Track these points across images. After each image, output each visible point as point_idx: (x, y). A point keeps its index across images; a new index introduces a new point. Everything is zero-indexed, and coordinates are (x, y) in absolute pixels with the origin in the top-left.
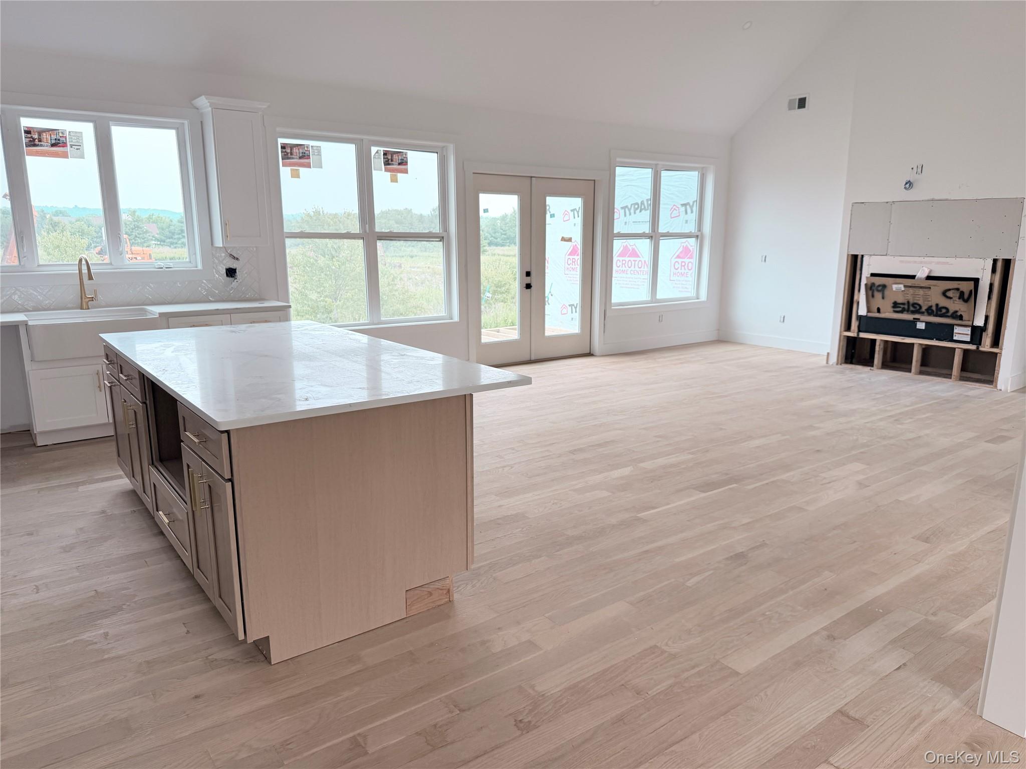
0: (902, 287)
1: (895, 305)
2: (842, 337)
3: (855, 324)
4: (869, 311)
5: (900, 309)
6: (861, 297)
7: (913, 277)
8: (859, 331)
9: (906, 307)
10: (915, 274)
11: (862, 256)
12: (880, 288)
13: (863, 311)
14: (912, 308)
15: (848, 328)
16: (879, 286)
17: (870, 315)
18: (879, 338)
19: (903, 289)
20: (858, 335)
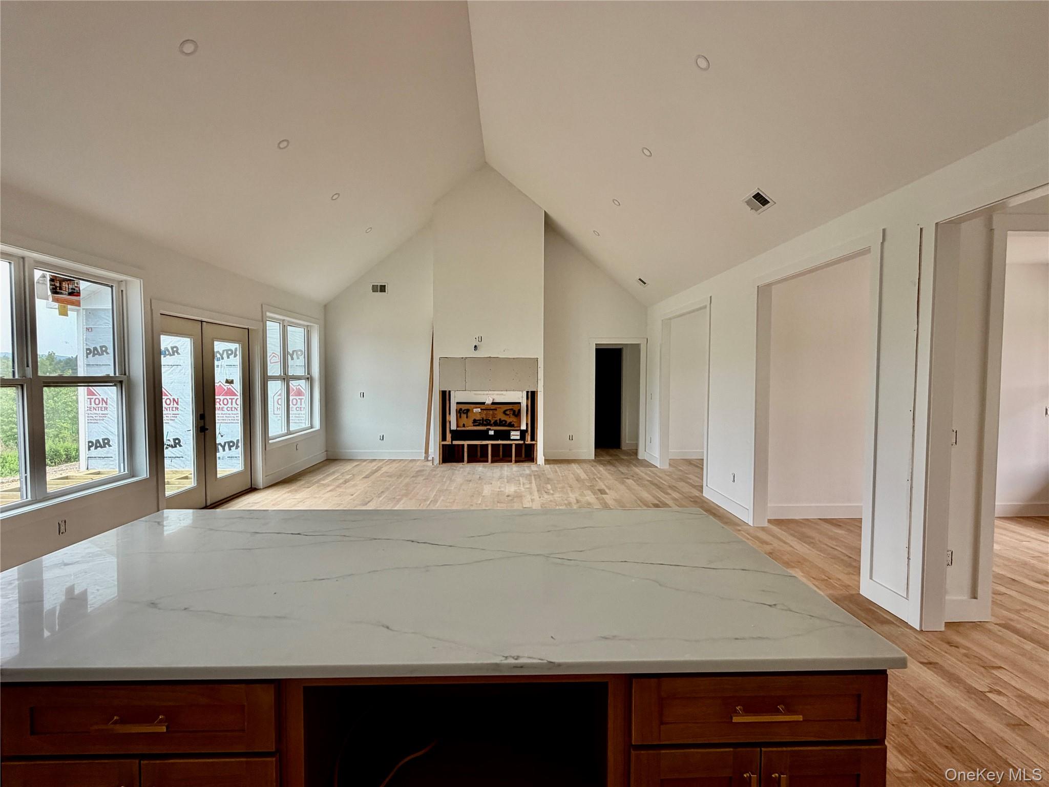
0: (479, 410)
1: (475, 421)
2: (441, 446)
3: (449, 436)
4: (458, 426)
5: (477, 424)
6: (453, 418)
7: (484, 403)
8: (453, 439)
9: (481, 422)
10: (484, 401)
11: (450, 392)
12: (465, 411)
13: (454, 427)
14: (485, 423)
15: (444, 438)
16: (465, 410)
17: (458, 429)
18: (466, 443)
19: (480, 411)
20: (452, 442)
